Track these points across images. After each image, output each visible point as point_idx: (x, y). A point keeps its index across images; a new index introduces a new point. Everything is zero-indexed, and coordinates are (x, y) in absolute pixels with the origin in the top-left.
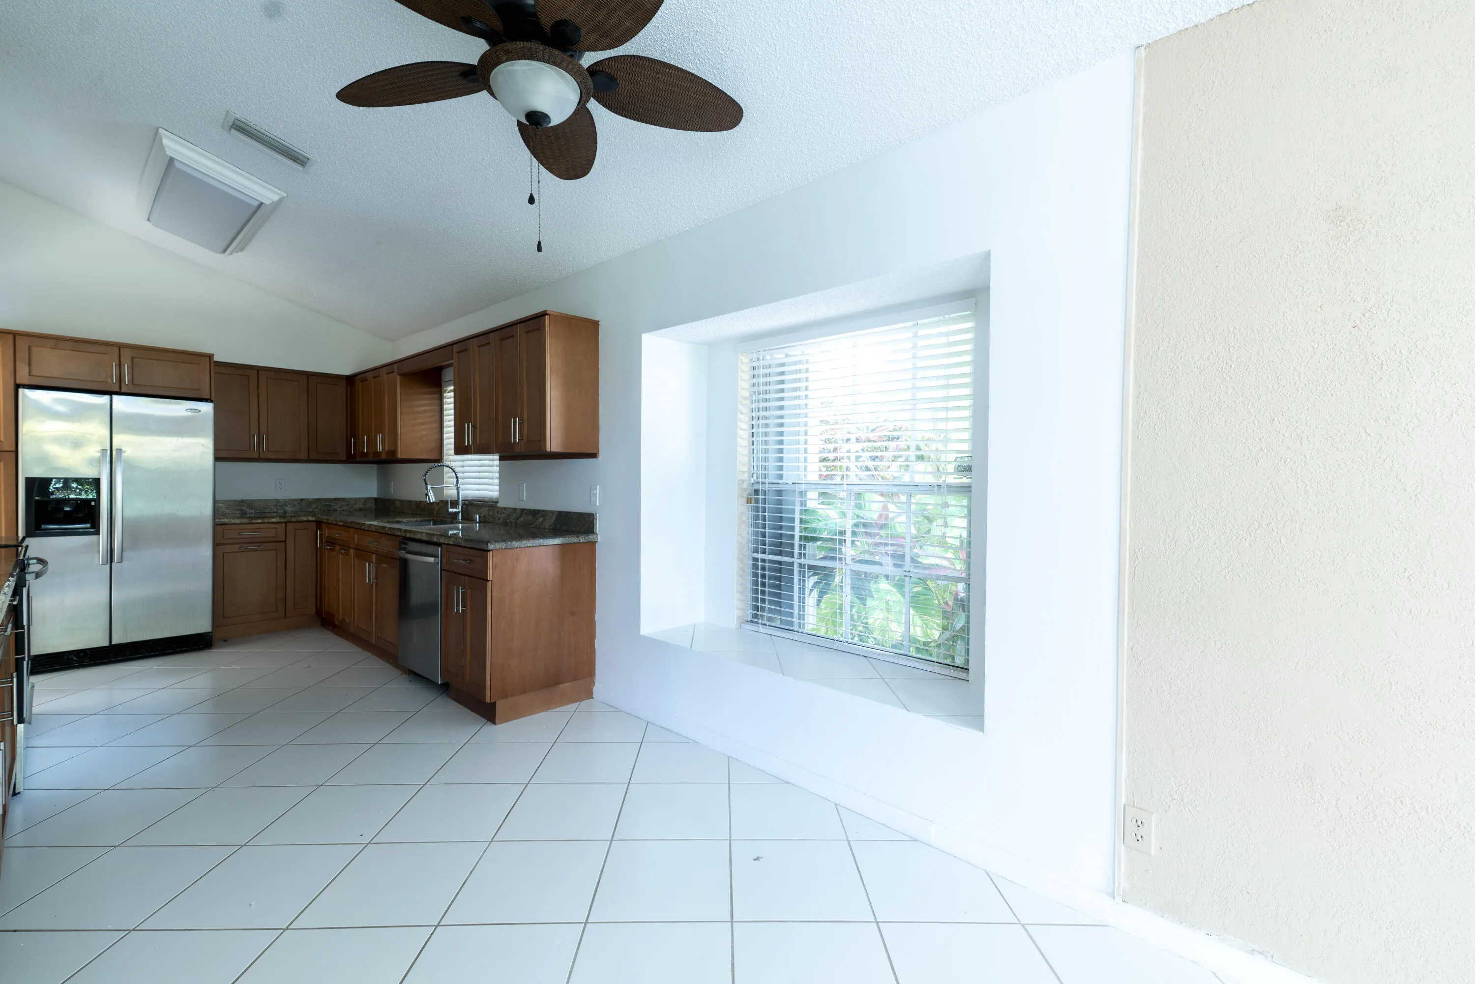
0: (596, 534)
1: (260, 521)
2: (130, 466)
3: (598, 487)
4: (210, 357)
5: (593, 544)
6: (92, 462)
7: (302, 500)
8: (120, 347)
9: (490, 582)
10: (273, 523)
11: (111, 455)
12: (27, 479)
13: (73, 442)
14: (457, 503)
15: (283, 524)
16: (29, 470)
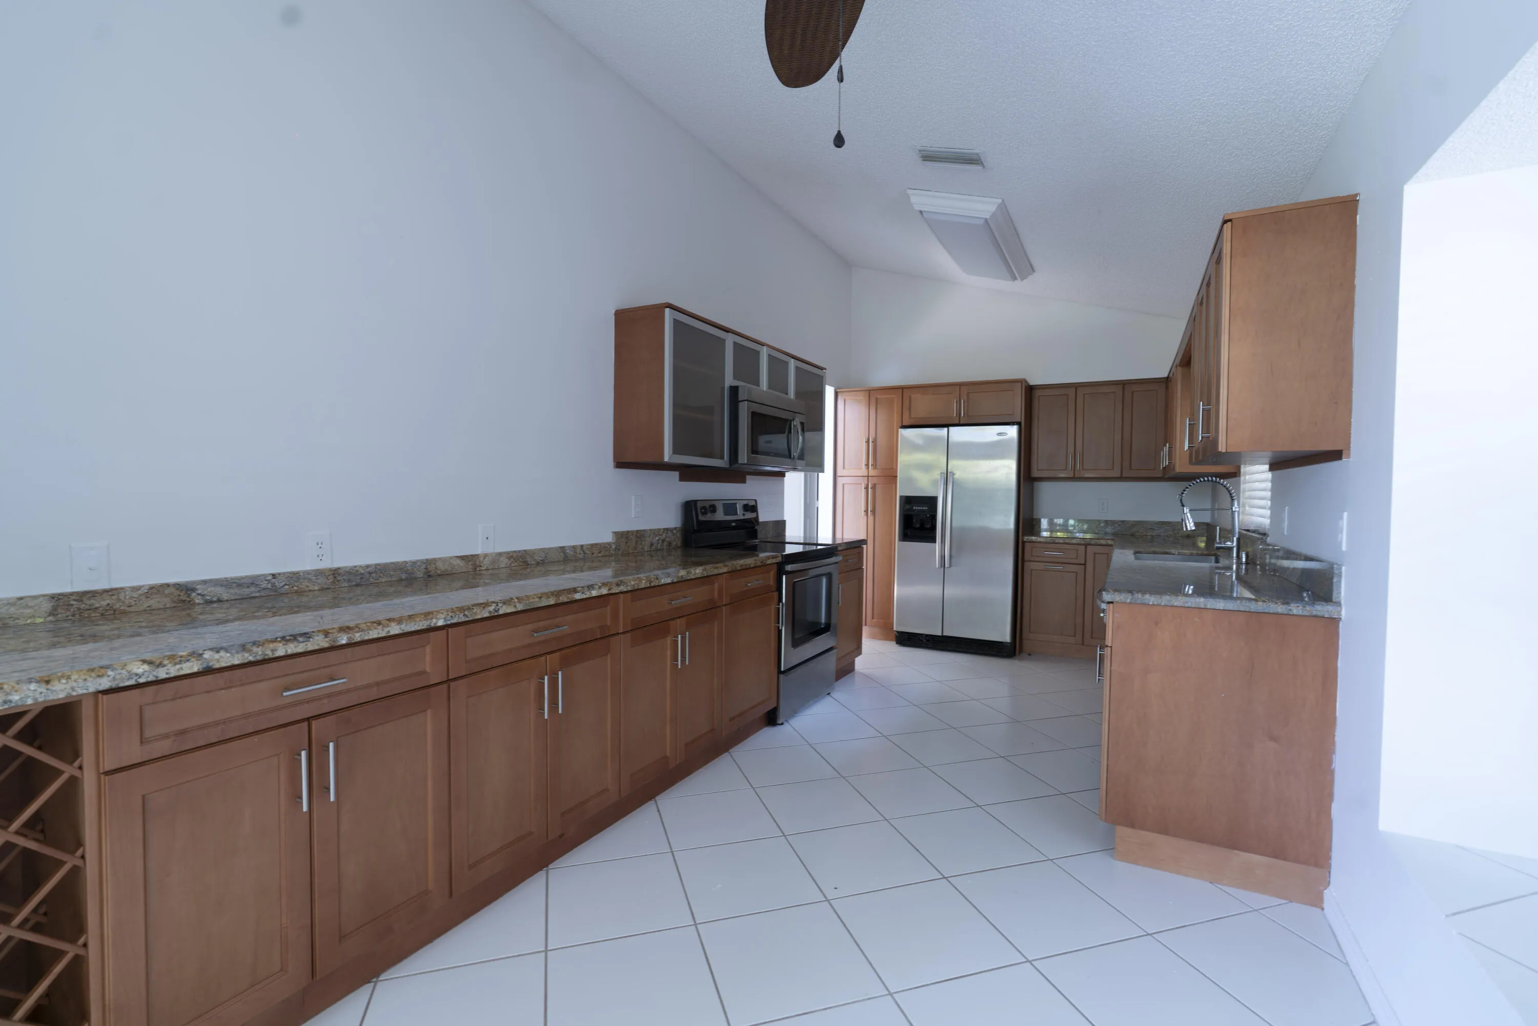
0: (1339, 604)
1: (1061, 541)
2: (960, 486)
3: (1345, 514)
4: (1025, 381)
5: (1334, 622)
6: (935, 483)
7: (1123, 522)
8: (961, 385)
9: (1109, 648)
10: (1075, 544)
11: (947, 476)
12: (901, 497)
13: (926, 468)
14: (1232, 531)
15: (1083, 547)
16: (902, 490)
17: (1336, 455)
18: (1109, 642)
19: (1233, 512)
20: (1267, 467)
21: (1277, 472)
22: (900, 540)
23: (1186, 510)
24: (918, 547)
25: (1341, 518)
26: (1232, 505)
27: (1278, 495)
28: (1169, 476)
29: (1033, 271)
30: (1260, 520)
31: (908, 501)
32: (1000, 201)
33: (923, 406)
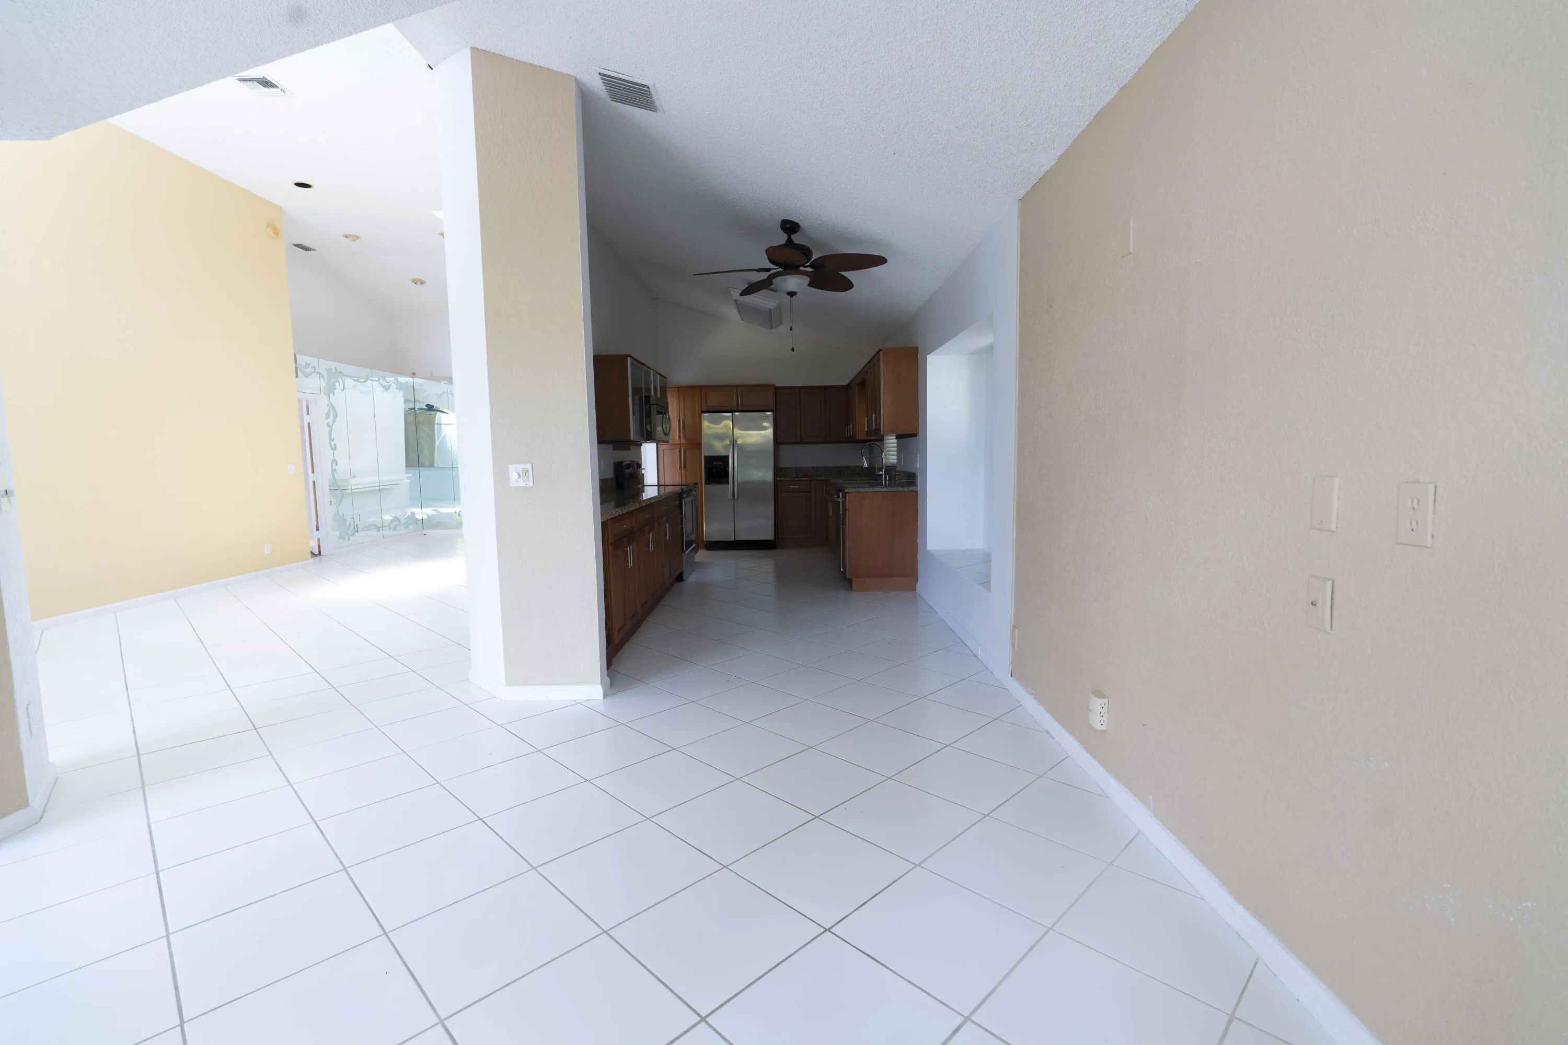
0: (917, 486)
1: (797, 479)
2: (741, 448)
4: (774, 385)
5: (916, 492)
6: (726, 447)
8: (737, 386)
9: (848, 511)
10: (804, 480)
11: (734, 442)
12: (705, 457)
13: (720, 437)
14: (882, 468)
15: (809, 482)
16: (706, 452)
17: (915, 435)
18: (847, 508)
19: (882, 458)
20: (895, 437)
21: (899, 440)
22: (706, 483)
23: (864, 458)
24: (717, 488)
25: (917, 456)
26: (882, 455)
27: (900, 450)
28: (851, 440)
29: (781, 324)
30: (893, 461)
31: (709, 459)
32: (778, 302)
33: (714, 399)
